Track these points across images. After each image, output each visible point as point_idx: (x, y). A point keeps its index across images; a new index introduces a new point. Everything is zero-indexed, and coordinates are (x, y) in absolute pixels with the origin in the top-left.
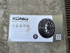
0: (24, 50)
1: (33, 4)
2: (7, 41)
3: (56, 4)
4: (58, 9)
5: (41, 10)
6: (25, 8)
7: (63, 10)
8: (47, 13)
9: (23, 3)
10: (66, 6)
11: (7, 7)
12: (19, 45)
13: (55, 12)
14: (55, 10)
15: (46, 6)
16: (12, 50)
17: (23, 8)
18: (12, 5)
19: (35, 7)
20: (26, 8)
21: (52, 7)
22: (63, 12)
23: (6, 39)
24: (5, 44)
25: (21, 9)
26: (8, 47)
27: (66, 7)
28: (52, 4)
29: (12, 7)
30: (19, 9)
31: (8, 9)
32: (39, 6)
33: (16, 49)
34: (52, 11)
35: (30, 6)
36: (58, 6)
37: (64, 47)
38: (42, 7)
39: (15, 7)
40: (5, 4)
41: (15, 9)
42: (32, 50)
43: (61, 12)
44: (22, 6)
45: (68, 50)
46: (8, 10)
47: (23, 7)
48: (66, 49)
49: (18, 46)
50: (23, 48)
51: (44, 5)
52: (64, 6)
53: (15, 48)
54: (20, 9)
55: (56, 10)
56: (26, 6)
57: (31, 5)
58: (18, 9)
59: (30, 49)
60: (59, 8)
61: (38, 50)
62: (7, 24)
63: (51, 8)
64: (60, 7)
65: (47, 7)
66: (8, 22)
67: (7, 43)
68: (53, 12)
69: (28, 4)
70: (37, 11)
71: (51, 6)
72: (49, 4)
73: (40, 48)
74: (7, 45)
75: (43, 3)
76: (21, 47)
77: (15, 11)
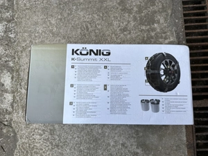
0: (59, 140)
1: (88, 8)
2: (10, 113)
3: (156, 8)
4: (162, 21)
5: (111, 24)
7: (176, 25)
8: (130, 33)
9: (60, 4)
10: (187, 12)
11: (13, 16)
12: (47, 127)
13: (154, 30)
14: (153, 24)
15: (127, 15)
16: (26, 141)
17: (61, 19)
18: (27, 11)
19: (96, 16)
20: (68, 21)
21: (145, 16)
22: (176, 31)
23: (8, 109)
24: (6, 123)
25: (53, 22)
26: (14, 132)
27: (185, 15)
28: (146, 9)
29: (28, 17)
30: (48, 23)
31: (16, 22)
32: (106, 12)
33: (38, 137)
34: (144, 27)
35: (82, 13)
36: (164, 14)
37: (181, 132)
38: (114, 17)
39: (35, 18)
40: (7, 9)
41: (36, 23)
42: (86, 140)
43: (171, 31)
44: (57, 13)
45: (192, 142)
46: (16, 24)
47: (59, 17)
48: (185, 139)
49: (43, 130)
50: (59, 136)
51: (122, 10)
52: (180, 15)
53: (33, 135)
54: (50, 23)
55: (156, 25)
56: (69, 14)
57: (83, 9)
58: (45, 22)
59: (78, 137)
60: (166, 19)
61: (104, 141)
62: (11, 64)
63: (141, 19)
64: (167, 15)
65: (131, 16)
66: (15, 58)
67: (11, 120)
68: (148, 30)
69: (74, 8)
70: (99, 27)
71: (143, 14)
72: (135, 9)
73: (108, 136)
74: (12, 127)
75: (119, 4)
76: (52, 132)
77: (38, 29)
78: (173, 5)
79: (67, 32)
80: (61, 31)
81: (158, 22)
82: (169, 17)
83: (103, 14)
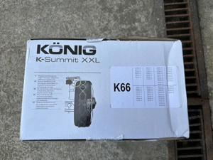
1: (68, 8)
3: (137, 7)
4: (143, 19)
5: (91, 24)
6: (44, 19)
7: (157, 23)
8: (110, 33)
9: (39, 4)
10: (168, 10)
13: (135, 29)
14: (134, 23)
15: (107, 14)
16: (6, 143)
17: (40, 20)
18: (6, 12)
19: (75, 15)
20: (48, 21)
21: (126, 15)
22: (157, 30)
25: (32, 23)
27: (166, 13)
28: (126, 7)
29: (7, 18)
30: (27, 24)
32: (86, 12)
34: (124, 27)
35: (61, 14)
36: (145, 13)
38: (94, 16)
39: (14, 19)
41: (15, 24)
43: (152, 29)
44: (36, 13)
47: (39, 17)
51: (102, 9)
52: (162, 13)
53: (13, 137)
54: (29, 24)
55: (136, 24)
56: (48, 14)
57: (62, 9)
58: (24, 23)
60: (147, 18)
63: (122, 18)
64: (148, 14)
65: (112, 15)
68: (129, 29)
69: (54, 8)
70: (79, 27)
71: (124, 13)
72: (116, 8)
75: (100, 3)
77: (16, 30)
78: (154, 3)
79: (46, 32)
80: (41, 32)
81: (139, 21)
82: (150, 15)
83: (83, 13)
